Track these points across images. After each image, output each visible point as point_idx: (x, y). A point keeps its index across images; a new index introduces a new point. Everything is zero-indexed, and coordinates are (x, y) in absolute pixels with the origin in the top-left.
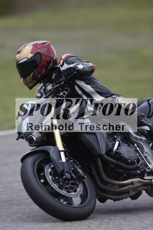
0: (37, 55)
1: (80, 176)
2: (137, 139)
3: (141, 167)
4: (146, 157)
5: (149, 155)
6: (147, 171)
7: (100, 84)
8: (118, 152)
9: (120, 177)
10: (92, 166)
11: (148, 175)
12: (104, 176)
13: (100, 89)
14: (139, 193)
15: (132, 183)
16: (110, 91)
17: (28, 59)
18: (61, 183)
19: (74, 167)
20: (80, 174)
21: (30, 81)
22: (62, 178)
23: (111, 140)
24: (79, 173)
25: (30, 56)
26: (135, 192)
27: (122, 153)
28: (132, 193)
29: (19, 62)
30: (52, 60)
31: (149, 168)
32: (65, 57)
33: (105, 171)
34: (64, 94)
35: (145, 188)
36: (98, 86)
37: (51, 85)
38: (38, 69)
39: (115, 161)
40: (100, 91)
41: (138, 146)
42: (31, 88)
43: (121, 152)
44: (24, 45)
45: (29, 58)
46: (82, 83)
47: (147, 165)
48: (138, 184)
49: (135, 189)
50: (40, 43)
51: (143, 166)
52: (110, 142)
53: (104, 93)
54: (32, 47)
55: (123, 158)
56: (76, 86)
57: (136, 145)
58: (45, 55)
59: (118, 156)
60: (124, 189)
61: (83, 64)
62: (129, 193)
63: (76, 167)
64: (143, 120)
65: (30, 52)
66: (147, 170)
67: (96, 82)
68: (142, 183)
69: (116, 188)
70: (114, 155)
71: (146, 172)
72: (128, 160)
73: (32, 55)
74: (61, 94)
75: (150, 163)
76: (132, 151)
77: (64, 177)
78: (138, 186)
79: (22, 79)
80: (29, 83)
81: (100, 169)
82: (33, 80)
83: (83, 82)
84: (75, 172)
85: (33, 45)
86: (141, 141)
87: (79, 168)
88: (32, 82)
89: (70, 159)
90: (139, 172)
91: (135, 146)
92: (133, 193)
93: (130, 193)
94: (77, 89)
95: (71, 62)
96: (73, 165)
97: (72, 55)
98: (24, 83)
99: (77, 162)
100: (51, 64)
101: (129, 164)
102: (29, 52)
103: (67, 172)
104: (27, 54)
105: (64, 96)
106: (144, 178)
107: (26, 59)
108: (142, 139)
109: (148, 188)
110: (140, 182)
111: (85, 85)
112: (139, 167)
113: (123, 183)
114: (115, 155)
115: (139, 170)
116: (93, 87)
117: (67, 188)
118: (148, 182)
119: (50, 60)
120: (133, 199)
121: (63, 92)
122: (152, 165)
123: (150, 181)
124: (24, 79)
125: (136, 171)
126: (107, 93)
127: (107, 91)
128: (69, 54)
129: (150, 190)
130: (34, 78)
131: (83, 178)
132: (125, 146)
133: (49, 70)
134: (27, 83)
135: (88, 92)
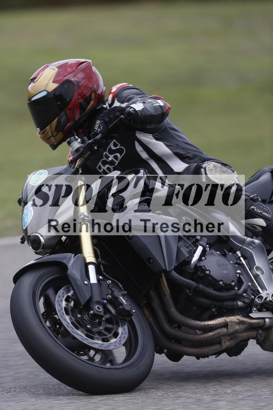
0: (66, 86)
1: (124, 309)
2: (243, 242)
3: (245, 294)
4: (256, 277)
5: (263, 273)
6: (256, 302)
7: (185, 140)
8: (201, 267)
9: (204, 313)
10: (152, 293)
11: (260, 310)
12: (173, 310)
13: (183, 149)
14: (243, 343)
15: (225, 325)
16: (201, 153)
17: (48, 92)
18: (89, 324)
19: (112, 294)
20: (123, 306)
21: (52, 133)
22: (88, 314)
23: (190, 243)
24: (121, 304)
25: (53, 86)
26: (232, 341)
27: (207, 269)
28: (226, 344)
29: (33, 99)
30: (93, 95)
31: (261, 297)
32: (118, 89)
33: (176, 303)
34: (116, 157)
35: (254, 333)
36: (178, 143)
37: (79, 140)
38: (66, 112)
39: (194, 283)
40: (182, 153)
41: (242, 256)
42: (54, 147)
43: (206, 267)
44: (42, 68)
45: (50, 91)
46: (148, 138)
47: (258, 291)
48: (237, 327)
49: (232, 335)
50: (72, 62)
51: (249, 292)
52: (187, 247)
53: (189, 157)
54: (57, 70)
55: (210, 278)
56: (137, 144)
57: (239, 253)
58: (80, 85)
59: (199, 273)
60: (210, 336)
61: (144, 103)
62: (220, 343)
63: (117, 293)
64: (252, 207)
65: (52, 81)
66: (256, 300)
67: (177, 135)
68: (246, 325)
69: (197, 334)
70: (192, 271)
71: (255, 304)
72: (218, 281)
73: (55, 86)
74: (110, 159)
75: (263, 288)
76: (227, 265)
77: (92, 312)
78: (238, 330)
79: (38, 130)
80: (50, 138)
81: (166, 297)
82: (58, 132)
83: (150, 136)
84: (114, 302)
85: (59, 67)
86: (251, 245)
87: (123, 296)
88: (56, 135)
89: (106, 278)
90: (240, 303)
91: (237, 255)
92: (228, 343)
93: (223, 343)
94: (139, 148)
95: (126, 99)
96: (111, 290)
97: (131, 85)
98: (41, 137)
99: (119, 283)
100: (92, 103)
101: (220, 289)
102: (50, 80)
103: (98, 303)
104: (47, 84)
105: (116, 161)
106: (251, 315)
107: (44, 93)
108: (253, 243)
109: (260, 334)
110: (241, 322)
111: (154, 141)
112: (241, 295)
113: (208, 325)
114: (194, 272)
115: (241, 301)
116: (170, 146)
117: (100, 333)
118: (258, 323)
119: (90, 96)
120: (230, 355)
121: (113, 155)
122: (267, 290)
123: (263, 321)
124: (41, 131)
125: (235, 302)
126: (195, 156)
127: (196, 153)
128: (124, 84)
129: (262, 339)
130: (59, 128)
131: (129, 314)
132: (215, 255)
133: (88, 113)
134: (48, 137)
135: (159, 155)
